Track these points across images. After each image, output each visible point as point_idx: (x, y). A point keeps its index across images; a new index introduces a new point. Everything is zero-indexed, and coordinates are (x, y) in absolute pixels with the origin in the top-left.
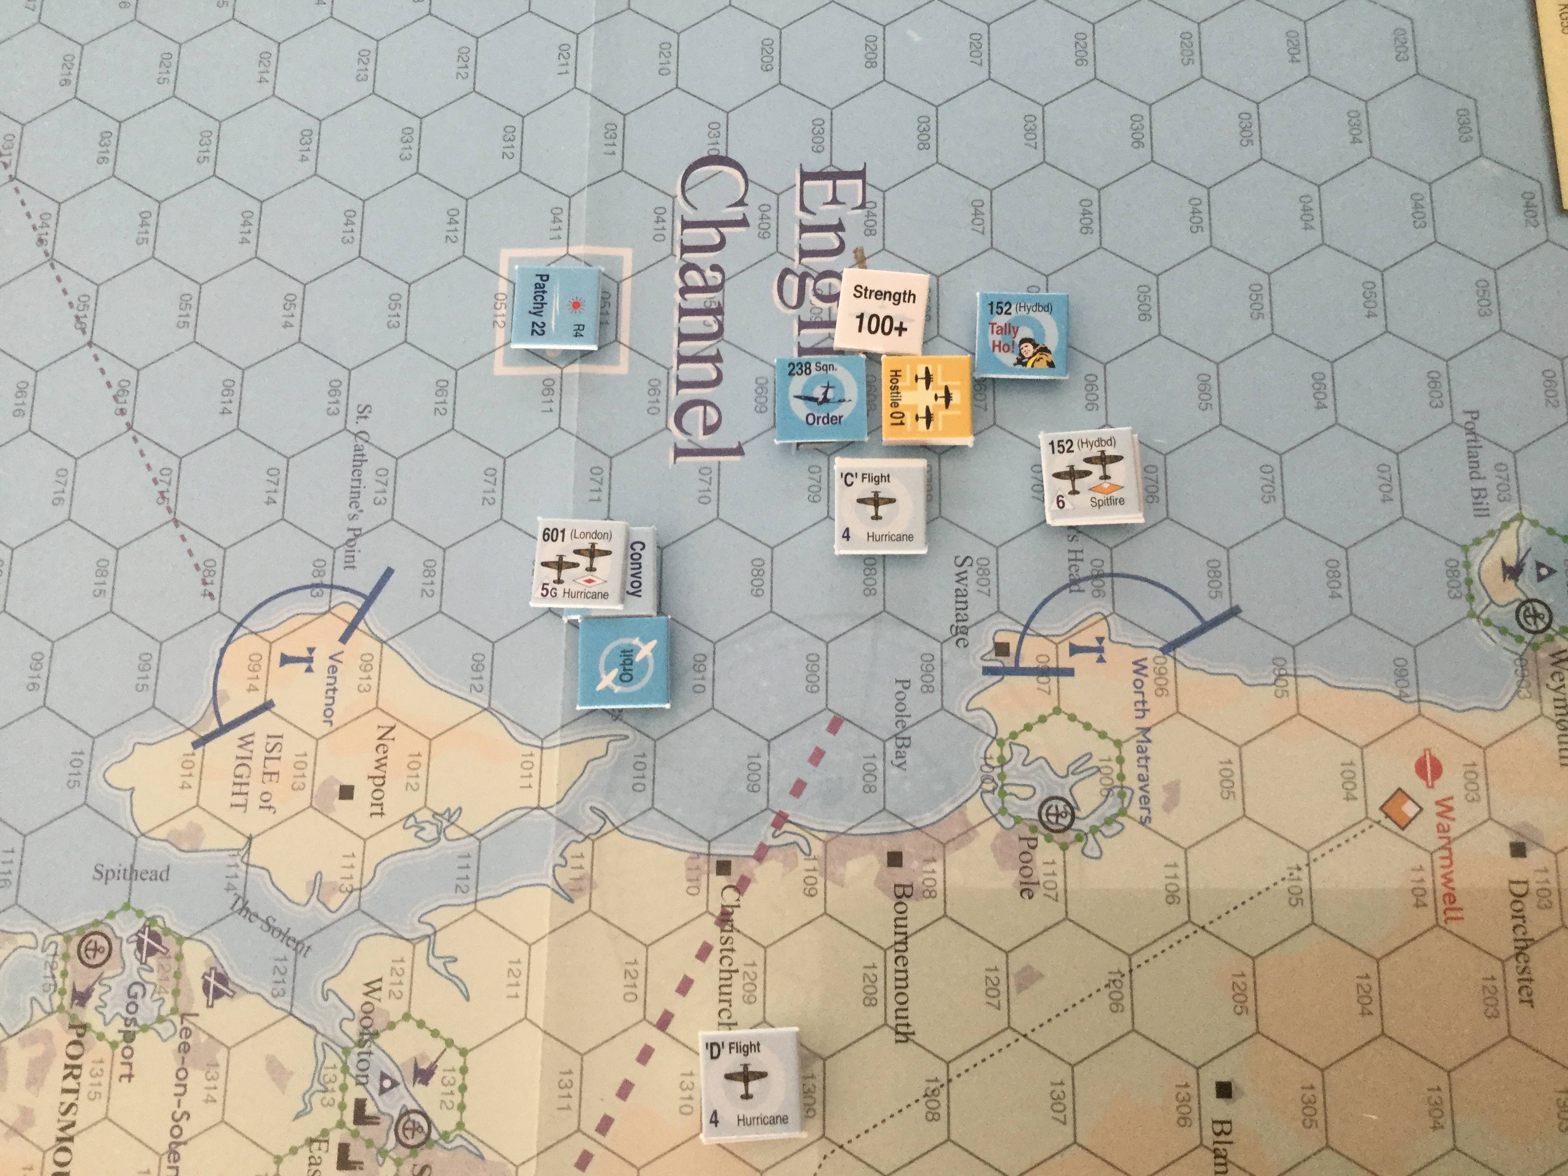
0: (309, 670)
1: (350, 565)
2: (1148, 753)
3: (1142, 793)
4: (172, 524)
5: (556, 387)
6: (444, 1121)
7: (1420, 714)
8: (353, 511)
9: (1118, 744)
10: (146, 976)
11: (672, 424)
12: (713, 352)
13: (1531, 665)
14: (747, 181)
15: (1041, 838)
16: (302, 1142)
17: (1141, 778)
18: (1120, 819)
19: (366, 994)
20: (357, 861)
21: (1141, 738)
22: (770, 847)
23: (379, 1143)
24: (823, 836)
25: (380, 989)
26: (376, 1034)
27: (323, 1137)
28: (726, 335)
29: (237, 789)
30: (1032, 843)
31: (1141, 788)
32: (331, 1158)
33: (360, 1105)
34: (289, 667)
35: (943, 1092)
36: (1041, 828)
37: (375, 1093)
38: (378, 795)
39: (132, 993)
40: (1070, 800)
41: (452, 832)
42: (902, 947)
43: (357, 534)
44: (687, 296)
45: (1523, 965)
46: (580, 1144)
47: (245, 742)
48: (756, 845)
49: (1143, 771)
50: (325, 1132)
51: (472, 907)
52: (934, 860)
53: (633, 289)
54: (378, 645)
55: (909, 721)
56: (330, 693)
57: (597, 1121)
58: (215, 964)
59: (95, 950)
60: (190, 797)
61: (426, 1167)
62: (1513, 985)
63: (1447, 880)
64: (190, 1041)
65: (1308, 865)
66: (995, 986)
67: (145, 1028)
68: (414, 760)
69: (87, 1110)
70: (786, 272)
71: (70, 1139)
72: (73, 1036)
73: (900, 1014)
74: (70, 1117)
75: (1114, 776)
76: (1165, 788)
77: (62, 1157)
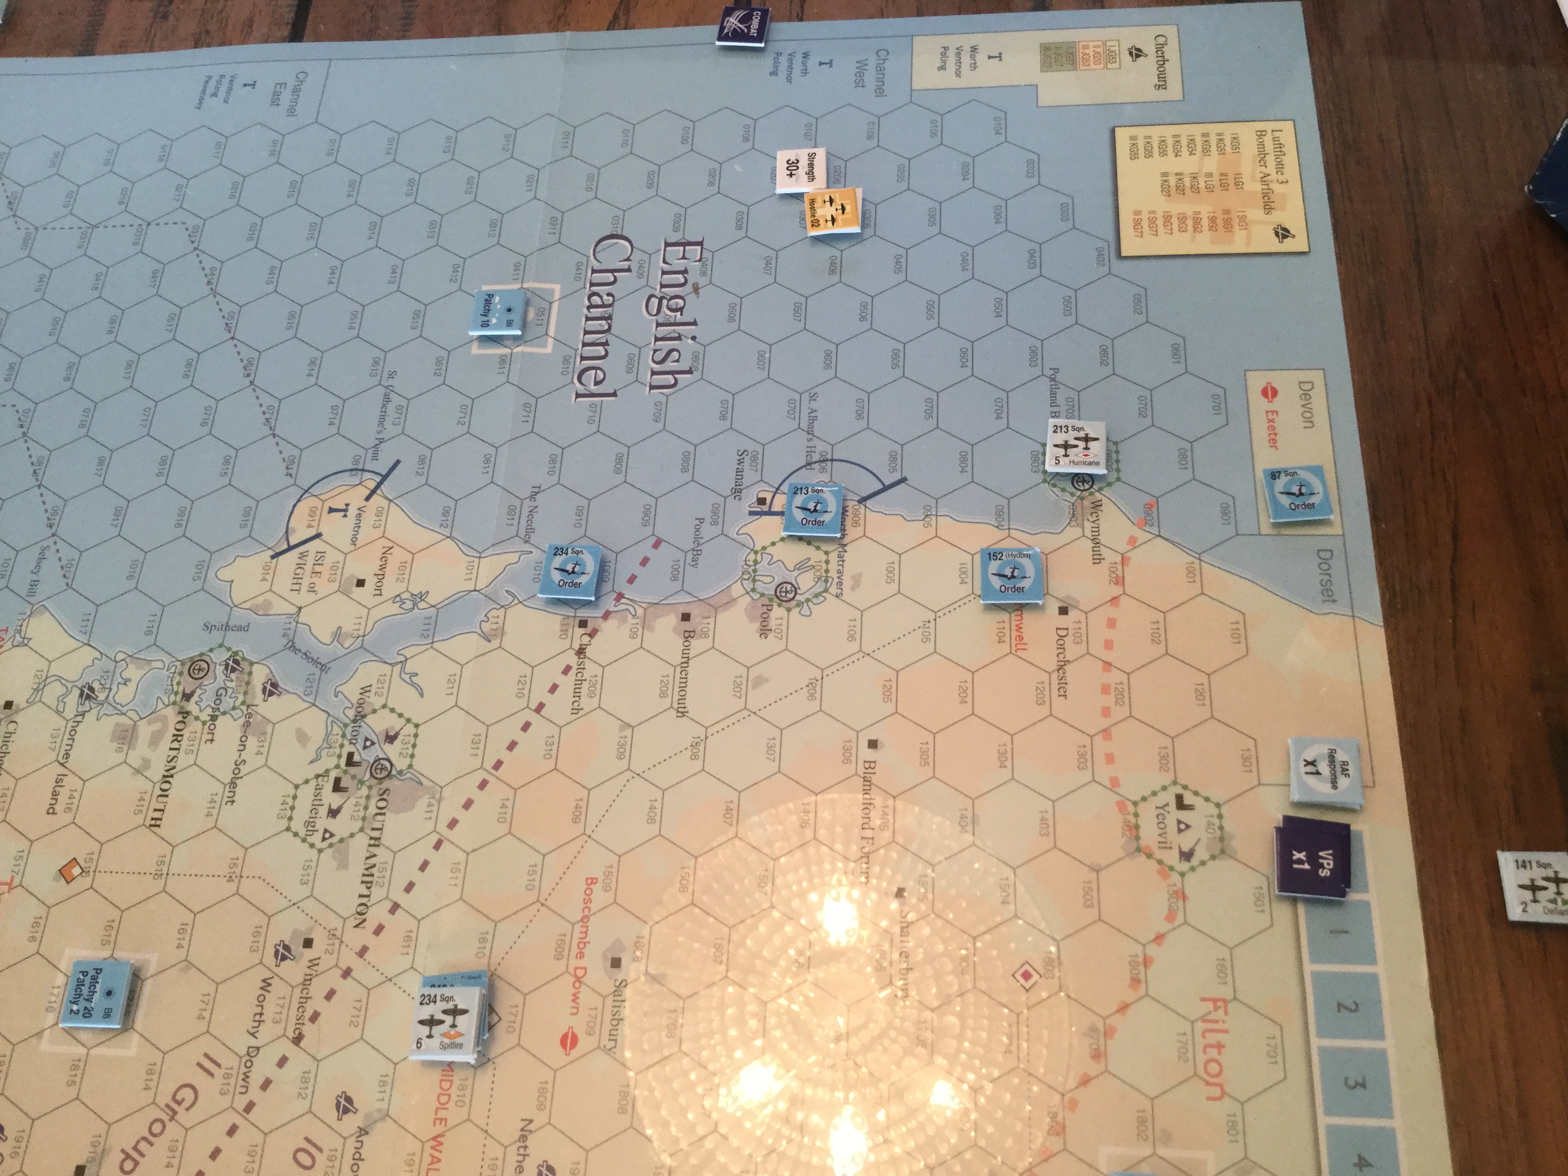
0: (345, 516)
1: (375, 458)
2: (844, 558)
3: (838, 580)
4: (271, 437)
5: (508, 361)
6: (401, 764)
7: (1009, 536)
8: (380, 429)
9: (827, 553)
10: (229, 684)
11: (576, 381)
12: (604, 341)
13: (1079, 509)
14: (632, 247)
15: (775, 605)
16: (313, 776)
17: (839, 572)
18: (824, 594)
19: (361, 694)
20: (363, 621)
21: (841, 550)
22: (612, 612)
23: (359, 776)
24: (644, 605)
25: (369, 691)
26: (364, 716)
27: (326, 773)
28: (612, 331)
29: (295, 581)
30: (770, 608)
31: (838, 578)
32: (329, 785)
33: (351, 755)
34: (333, 514)
35: (703, 743)
36: (776, 599)
37: (361, 749)
38: (379, 584)
39: (219, 694)
40: (795, 584)
41: (421, 605)
42: (686, 665)
43: (381, 441)
44: (591, 310)
45: (1062, 675)
46: (483, 775)
47: (303, 556)
48: (603, 612)
49: (840, 568)
50: (327, 771)
51: (429, 646)
52: (709, 617)
53: (559, 305)
54: (387, 502)
55: (702, 541)
56: (356, 529)
57: (493, 762)
58: (271, 677)
59: (200, 670)
60: (266, 586)
61: (387, 790)
62: (1055, 686)
63: (1019, 628)
64: (251, 720)
65: (935, 620)
66: (739, 686)
67: (224, 713)
68: (403, 565)
69: (184, 760)
70: (652, 296)
71: (172, 776)
72: (180, 718)
73: (681, 701)
74: (172, 764)
75: (822, 571)
76: (852, 577)
77: (165, 786)
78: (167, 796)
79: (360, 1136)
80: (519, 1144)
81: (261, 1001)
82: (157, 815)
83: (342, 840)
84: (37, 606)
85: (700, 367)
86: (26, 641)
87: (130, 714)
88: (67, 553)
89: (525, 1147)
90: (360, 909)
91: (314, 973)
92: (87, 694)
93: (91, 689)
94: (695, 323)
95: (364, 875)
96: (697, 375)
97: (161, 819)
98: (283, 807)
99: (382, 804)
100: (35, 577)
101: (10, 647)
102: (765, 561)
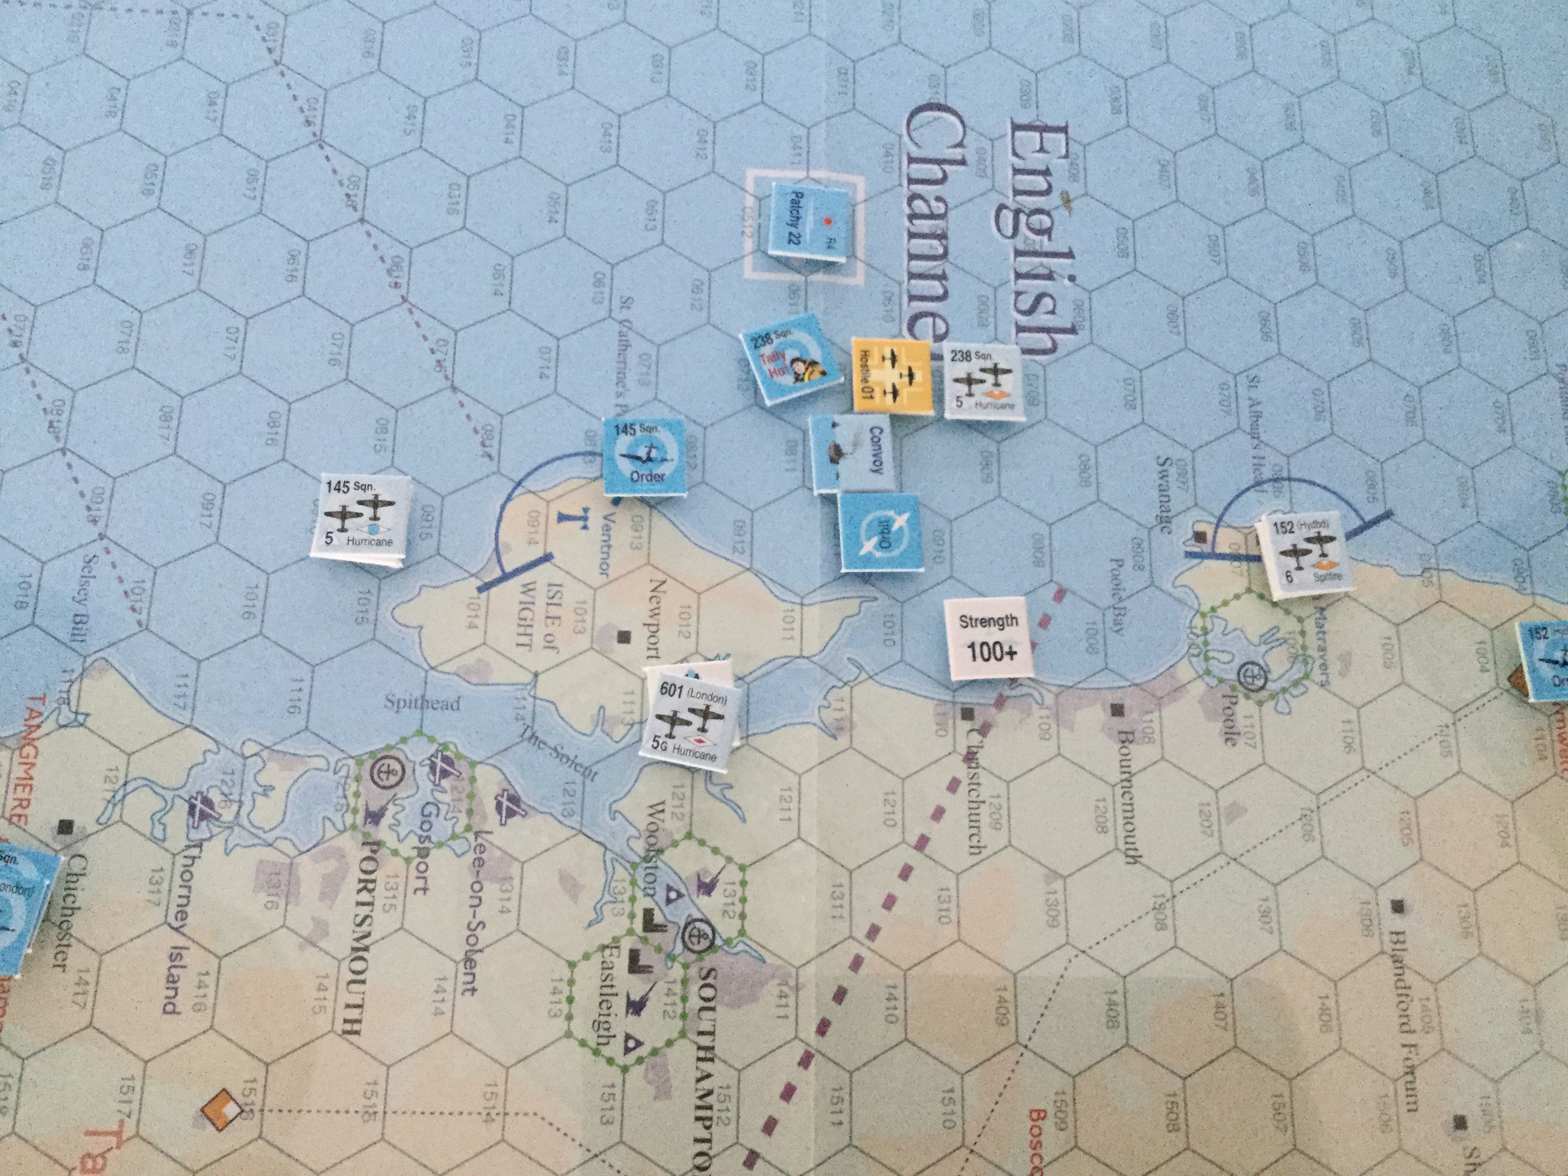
0: (585, 527)
2: (1325, 629)
3: (1321, 661)
4: (450, 390)
5: (802, 292)
6: (727, 928)
7: (1535, 604)
8: (621, 389)
9: (1300, 620)
10: (439, 796)
11: (905, 332)
12: (939, 272)
14: (964, 126)
15: (1240, 696)
16: (595, 948)
17: (1322, 649)
18: (1305, 682)
19: (651, 815)
20: (637, 699)
21: (1318, 615)
22: (1008, 697)
23: (667, 948)
24: (1055, 689)
25: (663, 811)
26: (661, 851)
27: (615, 944)
28: (951, 257)
29: (521, 630)
30: (1234, 700)
31: (1321, 657)
32: (622, 962)
33: (648, 914)
34: (566, 524)
35: (1169, 905)
36: (1240, 688)
37: (662, 903)
38: (653, 640)
39: (426, 812)
40: (1261, 662)
42: (1128, 784)
43: (624, 408)
44: (915, 221)
46: (854, 949)
47: (528, 589)
48: (996, 696)
49: (1321, 643)
50: (616, 940)
51: (744, 742)
52: (1152, 711)
53: (866, 212)
54: (648, 508)
55: (1123, 594)
56: (605, 549)
57: (866, 928)
58: (508, 787)
59: (389, 772)
60: (476, 637)
61: (713, 970)
63: (1562, 738)
64: (484, 856)
65: (1454, 724)
66: (1209, 819)
67: (440, 845)
68: (684, 613)
69: (382, 923)
70: (1002, 207)
71: (366, 949)
72: (367, 852)
73: (1129, 840)
74: (365, 928)
75: (1298, 647)
76: (1339, 658)
77: (359, 966)
78: (363, 982)
82: (354, 1014)
83: (655, 1052)
84: (93, 657)
85: (1087, 324)
86: (81, 718)
87: (280, 844)
88: (133, 572)
90: (700, 1160)
92: (203, 811)
93: (207, 802)
94: (1070, 255)
95: (699, 1108)
96: (1083, 335)
97: (359, 1021)
98: (556, 998)
99: (708, 993)
100: (81, 609)
101: (54, 726)
102: (1218, 630)
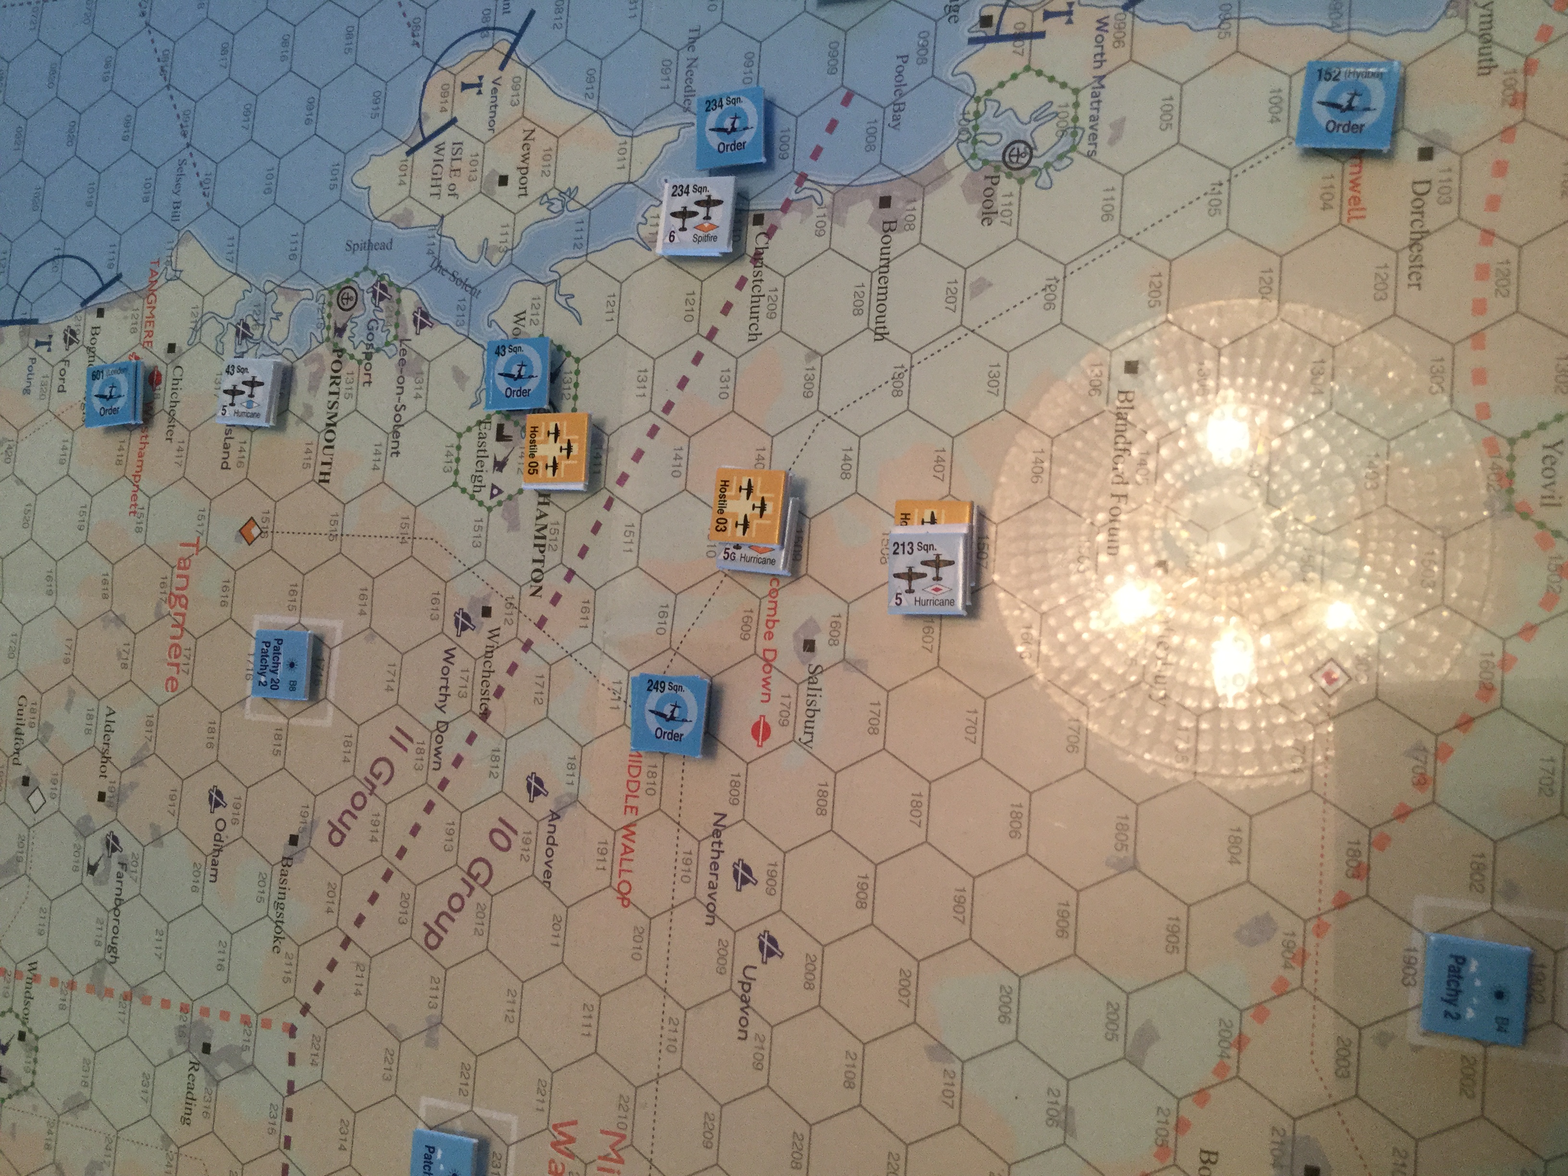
0: (480, 93)
1: (506, 11)
2: (1100, 98)
3: (1091, 131)
7: (1348, 41)
9: (1076, 91)
10: (380, 315)
15: (1003, 176)
16: (474, 423)
17: (1094, 119)
18: (1069, 155)
19: (516, 322)
20: (510, 230)
21: (1096, 85)
22: (793, 201)
24: (832, 189)
25: (524, 318)
27: (488, 420)
29: (434, 182)
30: (995, 180)
31: (1091, 127)
32: (492, 434)
34: (467, 92)
35: (907, 374)
36: (1004, 168)
38: (523, 181)
39: (370, 327)
40: (1030, 142)
41: (572, 205)
42: (885, 269)
45: (1416, 254)
46: (651, 420)
47: (439, 149)
48: (782, 201)
49: (1094, 112)
50: (489, 417)
51: (584, 258)
52: (915, 200)
54: (524, 69)
55: (904, 89)
56: (493, 109)
57: (663, 404)
58: (422, 306)
59: (347, 299)
60: (404, 191)
62: (1405, 270)
63: (1355, 184)
64: (406, 357)
65: (1229, 181)
66: (954, 295)
67: (378, 350)
68: (547, 155)
69: (345, 406)
71: (334, 425)
72: (335, 357)
73: (879, 319)
74: (333, 410)
75: (1069, 119)
76: (1112, 126)
77: (330, 436)
78: (332, 447)
79: (553, 820)
80: (712, 839)
81: (445, 676)
82: (326, 469)
83: (510, 498)
84: (183, 232)
86: (178, 274)
87: (287, 354)
88: (204, 166)
89: (720, 843)
90: (535, 575)
91: (496, 645)
92: (243, 333)
93: (246, 326)
95: (536, 537)
97: (328, 474)
98: (448, 459)
100: (175, 198)
101: (164, 281)
102: (990, 112)
